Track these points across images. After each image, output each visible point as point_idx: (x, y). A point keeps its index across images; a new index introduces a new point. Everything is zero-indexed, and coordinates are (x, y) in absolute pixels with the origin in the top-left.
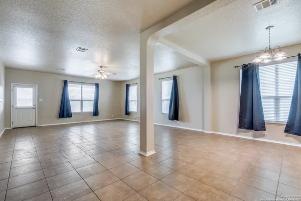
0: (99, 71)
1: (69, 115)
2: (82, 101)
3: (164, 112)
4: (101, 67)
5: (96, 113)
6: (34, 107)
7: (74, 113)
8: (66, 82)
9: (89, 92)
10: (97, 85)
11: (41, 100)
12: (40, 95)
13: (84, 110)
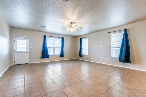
0: (70, 26)
1: (47, 57)
2: (54, 48)
3: (112, 56)
4: (71, 23)
5: (62, 55)
6: (27, 52)
7: (50, 55)
8: (45, 37)
9: (58, 43)
10: (63, 39)
11: (31, 47)
12: (30, 44)
13: (55, 54)
